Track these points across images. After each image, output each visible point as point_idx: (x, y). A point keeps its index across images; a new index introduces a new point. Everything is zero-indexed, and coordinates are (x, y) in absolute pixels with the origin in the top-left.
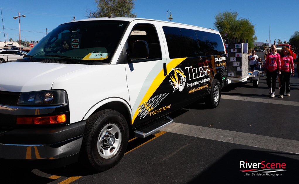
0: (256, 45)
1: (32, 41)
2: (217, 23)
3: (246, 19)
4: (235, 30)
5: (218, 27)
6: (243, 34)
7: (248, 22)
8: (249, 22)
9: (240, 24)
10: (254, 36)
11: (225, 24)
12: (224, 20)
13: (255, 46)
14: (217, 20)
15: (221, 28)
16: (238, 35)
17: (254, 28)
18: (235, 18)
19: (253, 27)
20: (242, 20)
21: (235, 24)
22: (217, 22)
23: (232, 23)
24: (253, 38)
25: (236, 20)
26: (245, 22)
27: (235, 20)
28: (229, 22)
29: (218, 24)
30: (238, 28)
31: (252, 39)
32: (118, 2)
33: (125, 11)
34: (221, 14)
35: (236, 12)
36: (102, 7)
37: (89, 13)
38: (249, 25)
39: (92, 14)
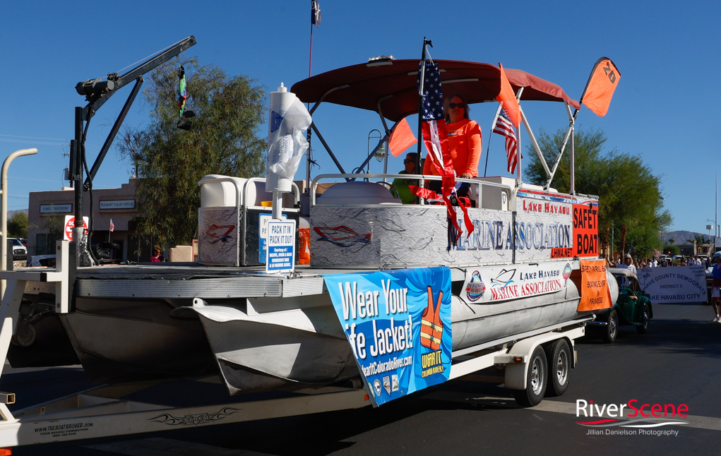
0: (671, 241)
2: (534, 167)
3: (630, 157)
5: (540, 180)
6: (620, 203)
7: (639, 165)
8: (642, 166)
9: (611, 172)
10: (659, 212)
13: (669, 244)
16: (606, 207)
17: (660, 187)
18: (596, 152)
19: (655, 182)
20: (617, 158)
22: (534, 163)
23: (583, 167)
24: (658, 219)
26: (627, 167)
27: (595, 159)
29: (540, 173)
30: (605, 185)
31: (654, 221)
32: (215, 101)
33: (237, 131)
34: (548, 137)
35: (600, 132)
36: (166, 116)
37: (124, 135)
38: (641, 175)
39: (132, 139)
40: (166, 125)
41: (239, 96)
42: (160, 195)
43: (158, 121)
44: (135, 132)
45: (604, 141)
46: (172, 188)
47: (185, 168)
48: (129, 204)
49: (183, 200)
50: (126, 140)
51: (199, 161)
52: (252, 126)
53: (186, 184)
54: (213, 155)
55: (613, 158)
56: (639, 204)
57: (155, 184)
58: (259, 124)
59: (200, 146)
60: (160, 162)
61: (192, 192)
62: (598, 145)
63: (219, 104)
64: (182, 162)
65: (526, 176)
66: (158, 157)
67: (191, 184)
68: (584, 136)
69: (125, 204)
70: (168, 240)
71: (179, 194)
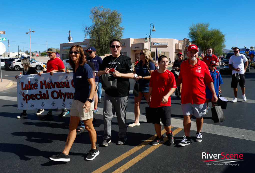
1: (35, 52)
3: (217, 29)
4: (208, 39)
5: (192, 36)
6: (214, 42)
7: (219, 32)
8: (220, 32)
9: (212, 34)
11: (198, 34)
12: (197, 30)
14: (191, 31)
15: (194, 38)
16: (211, 43)
17: (225, 37)
18: (207, 28)
19: (224, 36)
20: (213, 30)
21: (207, 34)
22: (191, 32)
23: (204, 33)
24: (222, 46)
25: (208, 30)
26: (216, 32)
28: (202, 32)
29: (192, 35)
30: (210, 37)
32: (108, 17)
33: (115, 25)
34: (194, 25)
35: (208, 23)
36: (96, 22)
37: (85, 27)
38: (220, 34)
39: (87, 28)
40: (96, 24)
41: (115, 16)
42: (96, 43)
43: (94, 23)
44: (88, 27)
45: (209, 25)
46: (99, 41)
47: (102, 35)
48: (85, 46)
49: (101, 44)
50: (86, 29)
51: (105, 34)
52: (119, 23)
53: (102, 40)
54: (109, 32)
55: (212, 30)
56: (219, 42)
57: (94, 40)
58: (120, 23)
59: (105, 29)
60: (96, 34)
61: (104, 42)
62: (208, 26)
63: (110, 18)
64: (101, 34)
65: (189, 35)
66: (95, 33)
67: (104, 40)
68: (204, 24)
69: (84, 46)
70: (98, 55)
71: (101, 42)
